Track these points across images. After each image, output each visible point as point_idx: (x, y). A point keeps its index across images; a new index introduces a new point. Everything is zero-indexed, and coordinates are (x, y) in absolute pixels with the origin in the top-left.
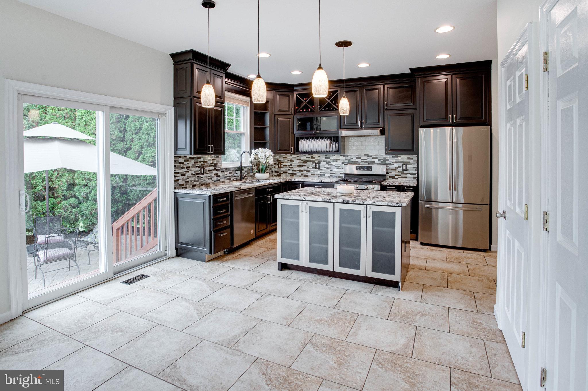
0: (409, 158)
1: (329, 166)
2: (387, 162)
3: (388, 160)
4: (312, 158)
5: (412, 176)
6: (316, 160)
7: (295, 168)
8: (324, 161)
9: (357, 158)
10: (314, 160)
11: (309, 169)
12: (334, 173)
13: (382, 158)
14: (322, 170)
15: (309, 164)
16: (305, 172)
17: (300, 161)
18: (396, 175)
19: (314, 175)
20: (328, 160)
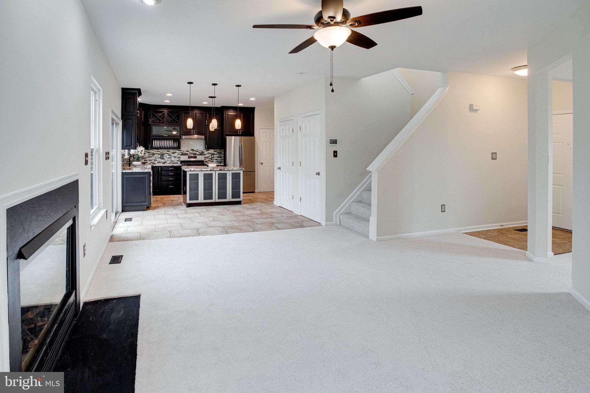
0: (214, 151)
1: (170, 157)
2: (203, 154)
3: (204, 153)
4: (158, 151)
5: (216, 161)
6: (161, 153)
7: (146, 158)
8: (166, 154)
9: (187, 152)
10: (160, 153)
11: (156, 159)
12: (173, 161)
13: (201, 151)
14: (165, 159)
15: (156, 156)
16: (153, 161)
17: (150, 154)
18: (208, 161)
19: (160, 162)
20: (169, 153)
